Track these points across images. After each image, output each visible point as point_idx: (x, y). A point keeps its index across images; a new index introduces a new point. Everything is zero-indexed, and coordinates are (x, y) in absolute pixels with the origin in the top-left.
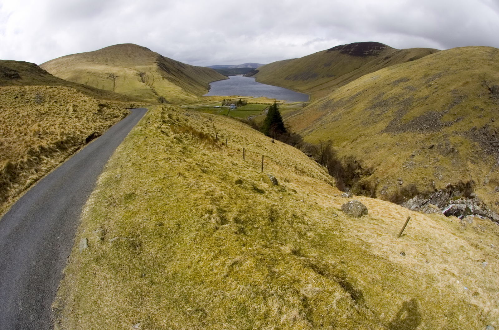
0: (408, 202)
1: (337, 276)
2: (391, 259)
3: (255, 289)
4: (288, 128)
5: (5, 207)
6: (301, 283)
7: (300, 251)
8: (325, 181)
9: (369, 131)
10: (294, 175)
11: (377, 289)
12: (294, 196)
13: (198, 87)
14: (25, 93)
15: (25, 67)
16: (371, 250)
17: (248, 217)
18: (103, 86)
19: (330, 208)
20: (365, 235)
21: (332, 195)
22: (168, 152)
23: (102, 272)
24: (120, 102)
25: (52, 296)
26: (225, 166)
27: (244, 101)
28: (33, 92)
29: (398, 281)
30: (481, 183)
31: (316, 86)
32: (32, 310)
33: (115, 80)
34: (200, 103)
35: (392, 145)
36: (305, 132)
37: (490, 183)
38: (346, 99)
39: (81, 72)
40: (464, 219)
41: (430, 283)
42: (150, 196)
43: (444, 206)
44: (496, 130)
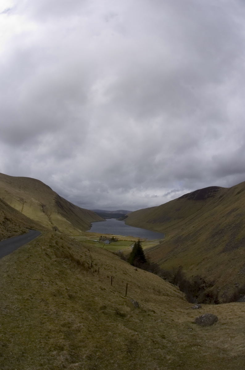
4: (148, 259)
8: (177, 296)
9: (210, 255)
10: (153, 295)
13: (83, 224)
27: (116, 238)
31: (170, 227)
34: (84, 236)
36: (161, 261)
38: (192, 234)
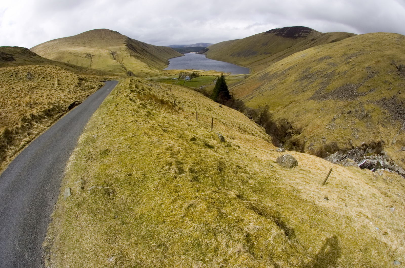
0: (331, 156)
1: (273, 216)
2: (317, 202)
3: (207, 227)
4: (233, 95)
5: (4, 165)
6: (244, 222)
7: (243, 196)
8: (263, 138)
9: (298, 98)
10: (238, 133)
11: (306, 227)
12: (238, 151)
13: (159, 63)
14: (19, 72)
15: (18, 51)
16: (301, 195)
17: (200, 168)
18: (82, 64)
19: (267, 160)
20: (296, 183)
21: (269, 150)
22: (135, 116)
23: (83, 215)
24: (96, 76)
25: (43, 236)
26: (182, 127)
27: (197, 73)
28: (25, 71)
29: (323, 221)
30: (390, 143)
31: (255, 62)
32: (27, 249)
33: (91, 58)
34: (161, 76)
35: (317, 110)
36: (247, 98)
37: (397, 143)
38: (280, 72)
39: (64, 53)
40: (376, 172)
41: (348, 223)
42: (120, 152)
43: (359, 160)
44: (402, 101)
